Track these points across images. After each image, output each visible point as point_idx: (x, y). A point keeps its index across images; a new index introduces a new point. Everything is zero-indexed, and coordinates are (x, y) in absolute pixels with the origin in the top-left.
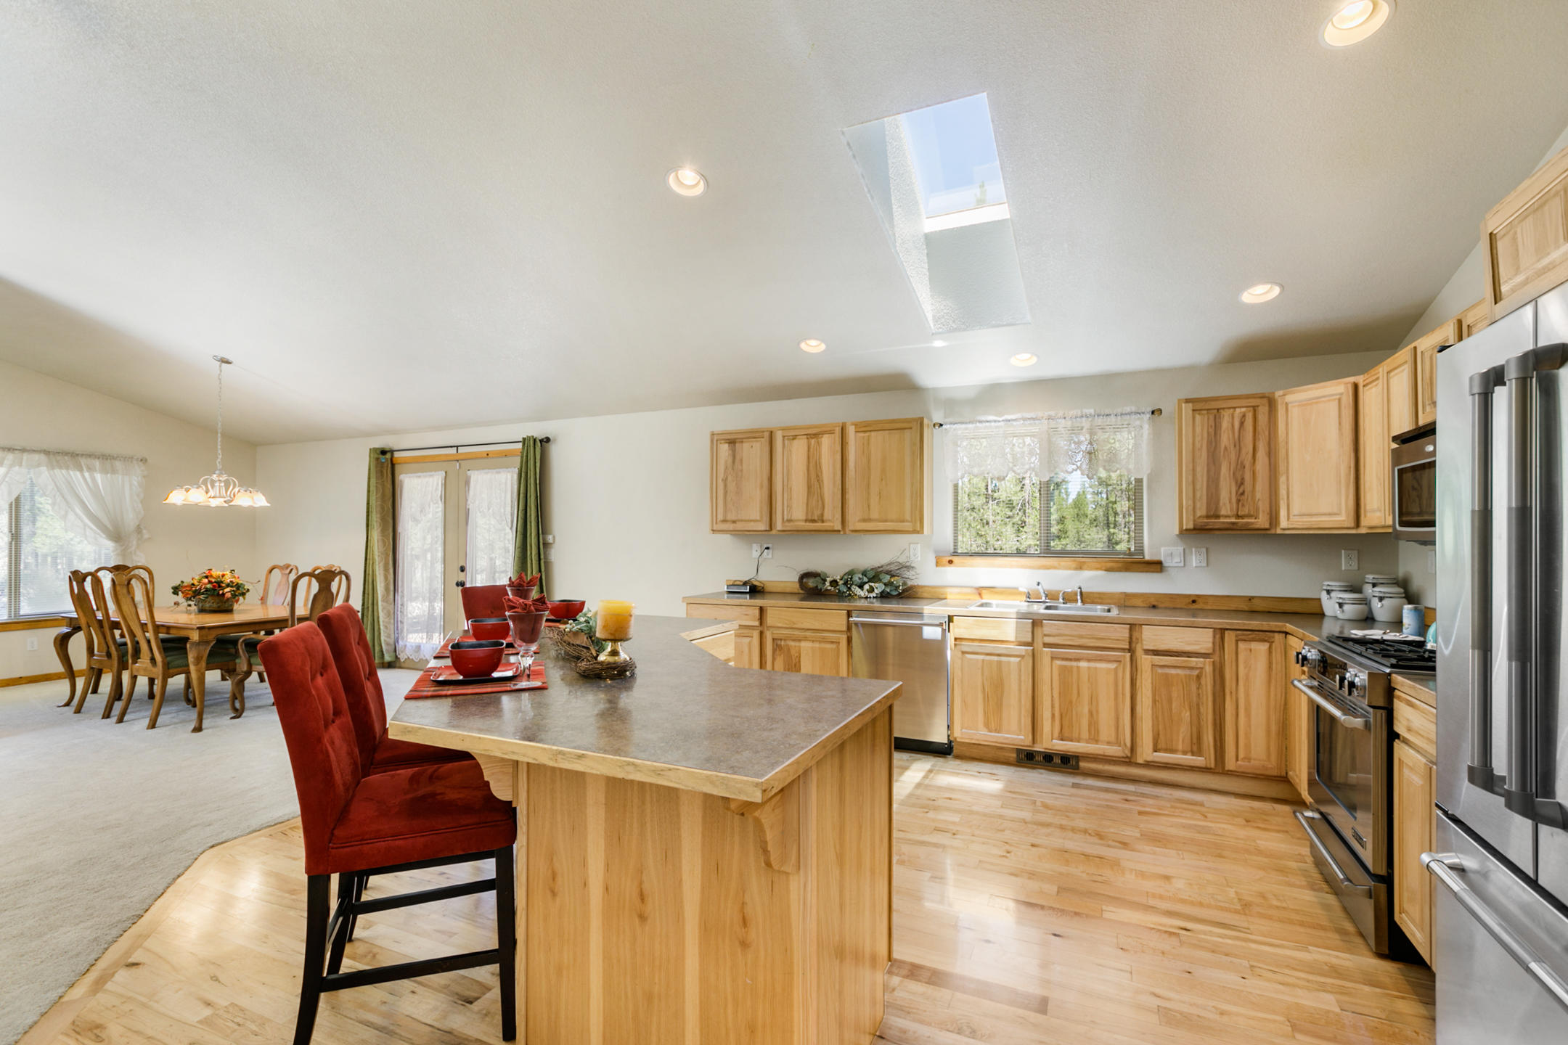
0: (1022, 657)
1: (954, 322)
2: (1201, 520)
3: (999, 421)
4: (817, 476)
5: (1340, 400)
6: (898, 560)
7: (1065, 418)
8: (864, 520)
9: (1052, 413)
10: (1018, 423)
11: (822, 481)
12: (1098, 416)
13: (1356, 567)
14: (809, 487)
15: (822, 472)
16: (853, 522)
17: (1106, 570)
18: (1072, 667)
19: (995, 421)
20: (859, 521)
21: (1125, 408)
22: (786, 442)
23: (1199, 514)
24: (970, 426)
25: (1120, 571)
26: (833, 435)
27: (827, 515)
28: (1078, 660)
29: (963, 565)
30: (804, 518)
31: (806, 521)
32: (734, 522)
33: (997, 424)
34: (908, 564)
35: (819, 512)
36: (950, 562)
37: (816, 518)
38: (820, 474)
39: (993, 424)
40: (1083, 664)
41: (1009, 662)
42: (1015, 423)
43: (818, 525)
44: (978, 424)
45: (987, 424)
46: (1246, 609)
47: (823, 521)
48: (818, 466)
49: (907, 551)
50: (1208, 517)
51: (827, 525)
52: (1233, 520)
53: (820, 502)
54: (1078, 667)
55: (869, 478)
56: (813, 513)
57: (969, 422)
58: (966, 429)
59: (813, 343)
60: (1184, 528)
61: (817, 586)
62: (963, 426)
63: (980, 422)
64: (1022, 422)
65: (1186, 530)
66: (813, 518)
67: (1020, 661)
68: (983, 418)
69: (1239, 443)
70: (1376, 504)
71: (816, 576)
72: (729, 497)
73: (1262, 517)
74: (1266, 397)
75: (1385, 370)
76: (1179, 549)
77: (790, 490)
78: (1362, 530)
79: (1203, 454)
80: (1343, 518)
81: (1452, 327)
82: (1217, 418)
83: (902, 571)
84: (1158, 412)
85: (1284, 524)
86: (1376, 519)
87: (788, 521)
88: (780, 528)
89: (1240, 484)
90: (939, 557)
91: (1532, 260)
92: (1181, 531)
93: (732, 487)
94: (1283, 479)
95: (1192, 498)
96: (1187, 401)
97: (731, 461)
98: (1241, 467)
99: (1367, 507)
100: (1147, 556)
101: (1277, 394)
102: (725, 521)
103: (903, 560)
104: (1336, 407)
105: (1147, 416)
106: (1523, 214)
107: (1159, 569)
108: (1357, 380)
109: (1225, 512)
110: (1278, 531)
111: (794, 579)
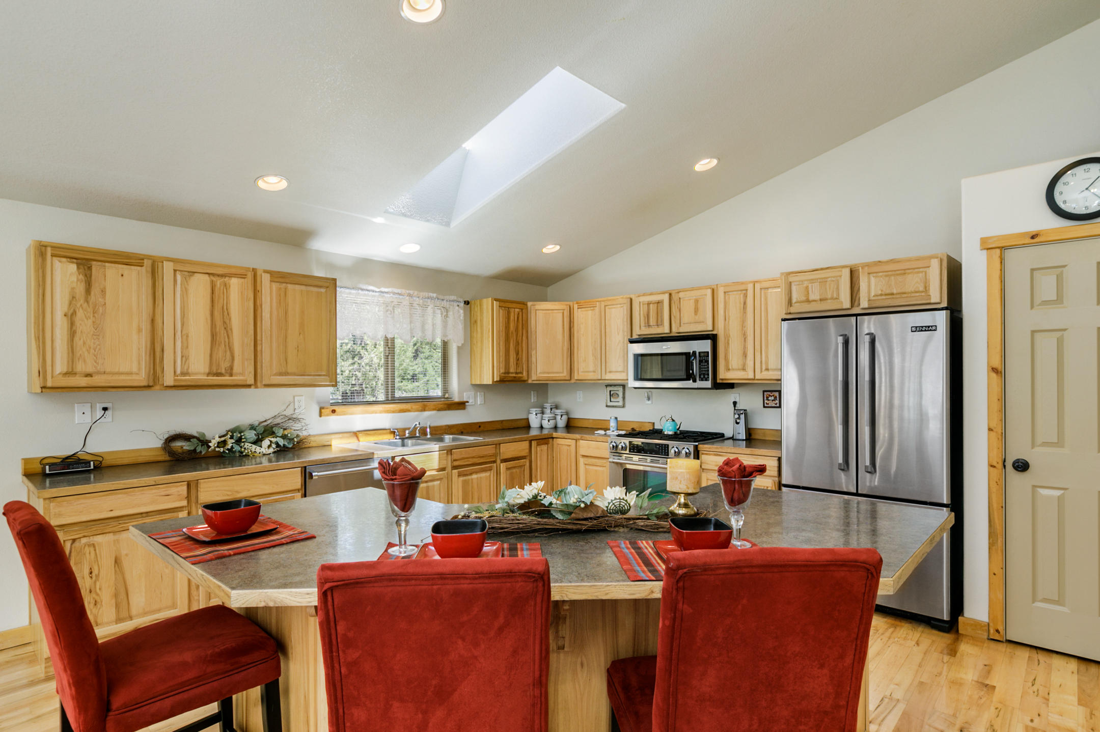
0: (440, 479)
1: (403, 207)
2: (503, 375)
3: (376, 292)
4: (224, 323)
5: (563, 313)
6: (284, 413)
7: (419, 297)
8: (281, 374)
9: (411, 292)
10: (388, 295)
11: (231, 329)
12: (438, 299)
13: (536, 400)
14: (213, 336)
15: (230, 319)
16: (267, 375)
17: (438, 410)
18: (469, 480)
19: (373, 291)
20: (276, 375)
21: (450, 297)
22: (179, 277)
23: (501, 372)
24: (353, 291)
25: (445, 410)
26: (243, 280)
27: (237, 368)
28: (471, 474)
29: (344, 414)
30: (207, 371)
31: (208, 374)
32: (89, 375)
33: (374, 294)
34: (294, 416)
35: (227, 364)
36: (334, 411)
37: (223, 371)
38: (228, 322)
39: (371, 293)
40: (474, 476)
41: (434, 486)
42: (386, 295)
43: (226, 379)
44: (360, 291)
45: (366, 292)
46: (501, 428)
47: (231, 375)
48: (226, 312)
49: (292, 404)
50: (505, 373)
51: (237, 379)
52: (514, 375)
53: (228, 353)
54: (472, 479)
55: (286, 330)
56: (218, 365)
57: (353, 288)
58: (350, 293)
59: (272, 179)
60: (495, 380)
61: (195, 450)
62: (347, 291)
63: (362, 290)
64: (392, 295)
65: (496, 381)
66: (219, 371)
67: (440, 483)
68: (364, 287)
69: (517, 330)
70: (591, 369)
71: (187, 438)
72: (78, 341)
73: (525, 374)
74: (525, 304)
75: (603, 304)
76: (472, 393)
77: (186, 337)
78: (573, 381)
79: (503, 335)
80: (565, 374)
81: (667, 296)
82: (509, 313)
83: (290, 424)
84: (467, 303)
85: (534, 378)
86: (591, 376)
87: (183, 374)
88: (169, 380)
89: (517, 354)
90: (321, 409)
91: (818, 298)
92: (491, 383)
93: (84, 325)
94: (533, 352)
95: (499, 362)
96: (496, 300)
97: (81, 288)
98: (517, 344)
99: (581, 370)
100: (456, 399)
101: (529, 304)
102: (70, 373)
103: (288, 412)
104: (561, 315)
105: (462, 304)
106: (812, 281)
107: (464, 408)
108: (571, 304)
109: (512, 370)
110: (530, 381)
111: (159, 444)
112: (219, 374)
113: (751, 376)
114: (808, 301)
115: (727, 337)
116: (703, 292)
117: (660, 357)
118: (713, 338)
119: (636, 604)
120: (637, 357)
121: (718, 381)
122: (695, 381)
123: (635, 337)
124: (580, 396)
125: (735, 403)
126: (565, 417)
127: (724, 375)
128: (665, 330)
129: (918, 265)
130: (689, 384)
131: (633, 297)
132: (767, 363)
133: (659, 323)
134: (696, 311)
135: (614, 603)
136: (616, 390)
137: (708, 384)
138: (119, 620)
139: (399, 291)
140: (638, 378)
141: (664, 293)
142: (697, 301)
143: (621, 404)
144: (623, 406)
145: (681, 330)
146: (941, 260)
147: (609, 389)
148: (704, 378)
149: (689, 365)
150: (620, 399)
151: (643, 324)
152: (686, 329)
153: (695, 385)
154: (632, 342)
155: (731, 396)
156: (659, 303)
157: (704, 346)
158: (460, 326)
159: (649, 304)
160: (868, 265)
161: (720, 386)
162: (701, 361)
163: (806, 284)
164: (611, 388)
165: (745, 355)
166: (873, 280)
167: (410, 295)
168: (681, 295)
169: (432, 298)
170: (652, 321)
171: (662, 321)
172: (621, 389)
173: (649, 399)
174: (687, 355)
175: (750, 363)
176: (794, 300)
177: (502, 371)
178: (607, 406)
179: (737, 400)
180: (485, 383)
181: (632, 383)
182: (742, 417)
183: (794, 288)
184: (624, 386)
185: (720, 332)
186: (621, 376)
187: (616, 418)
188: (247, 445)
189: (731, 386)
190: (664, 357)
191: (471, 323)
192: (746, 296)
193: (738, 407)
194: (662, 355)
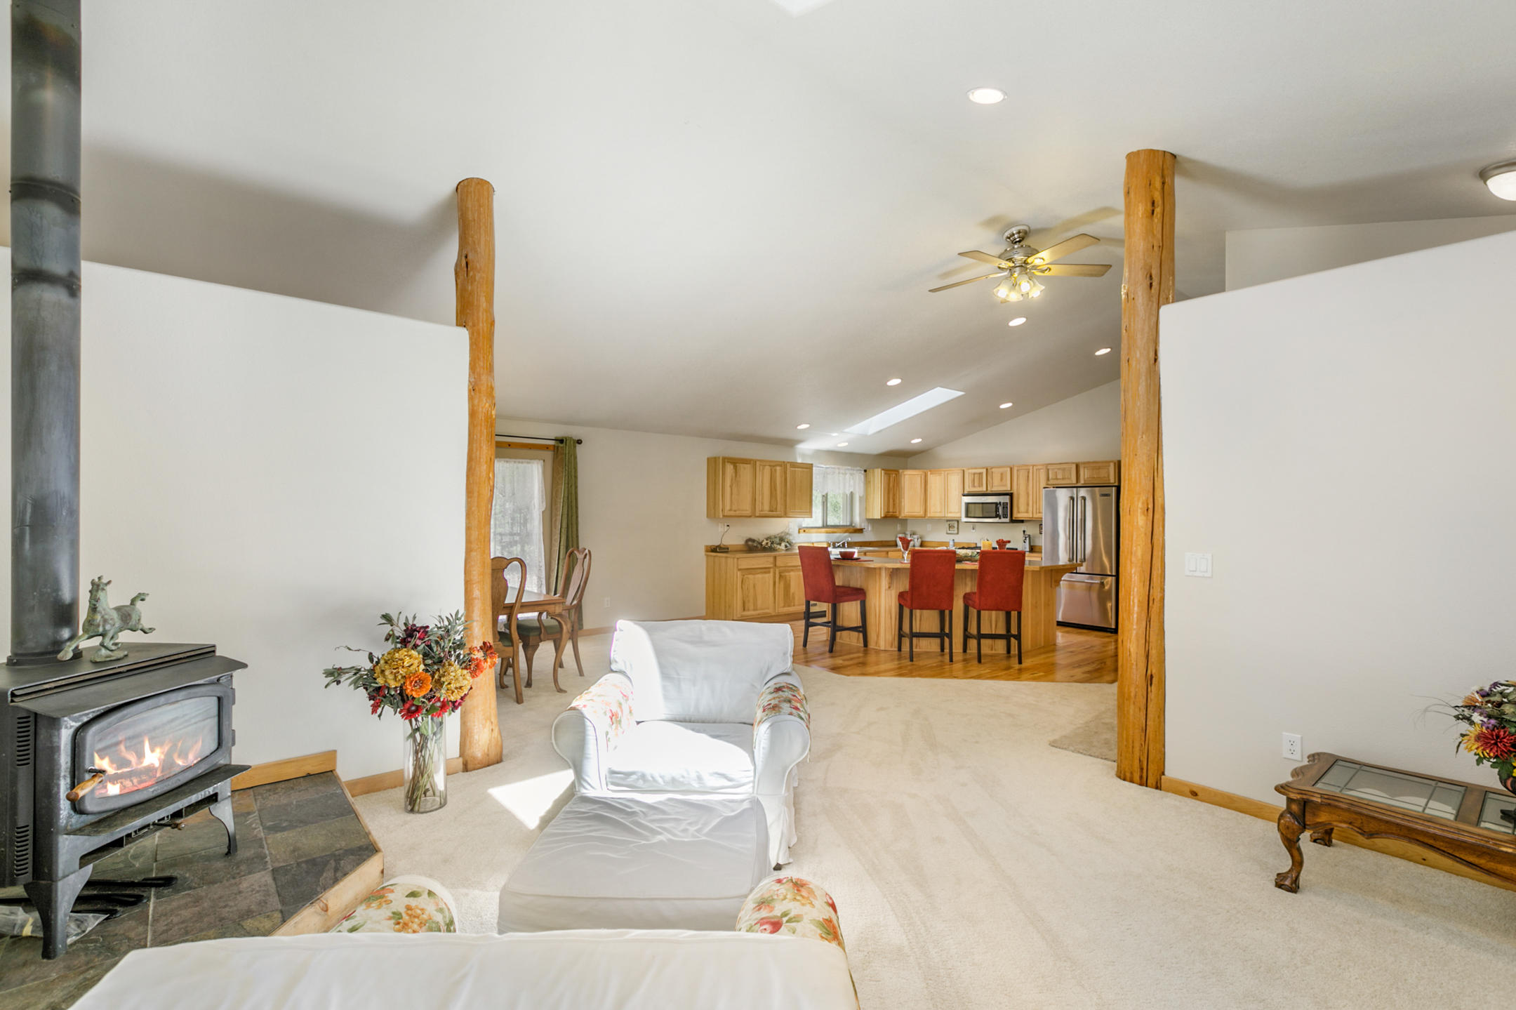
2: (886, 514)
4: (775, 487)
6: (785, 531)
8: (793, 511)
11: (777, 491)
12: (852, 468)
14: (771, 492)
15: (776, 485)
16: (786, 511)
17: (850, 533)
20: (791, 512)
21: (858, 466)
22: (761, 468)
25: (853, 533)
26: (780, 467)
27: (777, 507)
30: (768, 508)
31: (768, 510)
32: (735, 511)
35: (774, 505)
36: (804, 531)
37: (773, 508)
46: (881, 545)
47: (775, 510)
48: (775, 482)
49: (788, 526)
51: (776, 512)
52: (892, 514)
53: (775, 500)
55: (795, 490)
56: (771, 506)
60: (881, 517)
61: (753, 545)
69: (894, 486)
70: (939, 510)
71: (753, 541)
72: (733, 496)
73: (897, 513)
74: (898, 471)
75: (946, 472)
76: (866, 524)
77: (763, 494)
78: (926, 518)
79: (887, 490)
80: (922, 513)
81: (985, 470)
82: (890, 477)
83: (788, 536)
84: (865, 471)
85: (903, 515)
86: (938, 515)
87: (762, 511)
88: (757, 514)
89: (894, 501)
90: (799, 529)
91: (1061, 477)
92: (879, 518)
93: (735, 491)
94: (903, 500)
95: (884, 506)
96: (883, 470)
97: (734, 475)
98: (894, 495)
99: (932, 511)
100: (858, 527)
101: (901, 471)
102: (730, 510)
103: (787, 531)
104: (919, 478)
105: (863, 472)
106: (1059, 469)
107: (862, 532)
108: (926, 471)
109: (891, 510)
110: (900, 517)
111: (743, 543)
112: (772, 511)
113: (1031, 516)
114: (1057, 479)
115: (1018, 494)
116: (1005, 469)
117: (981, 505)
118: (1011, 495)
119: (972, 570)
120: (968, 504)
121: (1014, 519)
122: (1000, 518)
123: (966, 492)
124: (929, 527)
125: (1024, 531)
126: (920, 540)
127: (1016, 515)
128: (984, 489)
129: (1105, 464)
130: (997, 520)
131: (965, 469)
132: (1039, 509)
133: (980, 485)
134: (1002, 479)
135: (965, 570)
136: (953, 524)
137: (1007, 520)
138: (754, 610)
139: (833, 466)
140: (967, 516)
141: (984, 468)
142: (1002, 474)
143: (956, 532)
144: (958, 533)
145: (993, 490)
146: (1115, 464)
147: (948, 523)
148: (1005, 517)
149: (997, 510)
150: (956, 529)
151: (970, 485)
152: (996, 489)
153: (1000, 521)
154: (964, 495)
155: (1022, 527)
156: (981, 474)
157: (1006, 499)
158: (862, 485)
159: (974, 474)
160: (1084, 463)
161: (1013, 521)
162: (1003, 508)
163: (1056, 470)
164: (951, 522)
165: (1028, 505)
166: (1086, 471)
167: (839, 469)
168: (993, 470)
169: (848, 469)
170: (976, 484)
171: (982, 484)
172: (956, 523)
173: (973, 529)
174: (996, 504)
175: (1030, 509)
176: (1050, 477)
177: (886, 511)
178: (947, 533)
179: (1025, 529)
180: (876, 518)
181: (964, 519)
182: (1028, 539)
183: (1050, 472)
184: (958, 521)
185: (1015, 491)
186: (958, 515)
187: (953, 540)
188: (775, 545)
189: (1022, 521)
190: (985, 505)
191: (867, 482)
192: (1028, 472)
193: (1027, 533)
194: (983, 503)
